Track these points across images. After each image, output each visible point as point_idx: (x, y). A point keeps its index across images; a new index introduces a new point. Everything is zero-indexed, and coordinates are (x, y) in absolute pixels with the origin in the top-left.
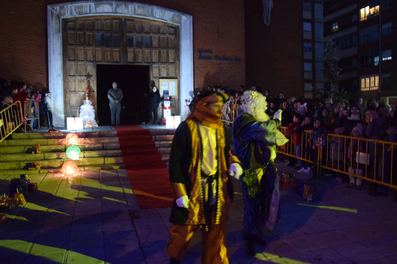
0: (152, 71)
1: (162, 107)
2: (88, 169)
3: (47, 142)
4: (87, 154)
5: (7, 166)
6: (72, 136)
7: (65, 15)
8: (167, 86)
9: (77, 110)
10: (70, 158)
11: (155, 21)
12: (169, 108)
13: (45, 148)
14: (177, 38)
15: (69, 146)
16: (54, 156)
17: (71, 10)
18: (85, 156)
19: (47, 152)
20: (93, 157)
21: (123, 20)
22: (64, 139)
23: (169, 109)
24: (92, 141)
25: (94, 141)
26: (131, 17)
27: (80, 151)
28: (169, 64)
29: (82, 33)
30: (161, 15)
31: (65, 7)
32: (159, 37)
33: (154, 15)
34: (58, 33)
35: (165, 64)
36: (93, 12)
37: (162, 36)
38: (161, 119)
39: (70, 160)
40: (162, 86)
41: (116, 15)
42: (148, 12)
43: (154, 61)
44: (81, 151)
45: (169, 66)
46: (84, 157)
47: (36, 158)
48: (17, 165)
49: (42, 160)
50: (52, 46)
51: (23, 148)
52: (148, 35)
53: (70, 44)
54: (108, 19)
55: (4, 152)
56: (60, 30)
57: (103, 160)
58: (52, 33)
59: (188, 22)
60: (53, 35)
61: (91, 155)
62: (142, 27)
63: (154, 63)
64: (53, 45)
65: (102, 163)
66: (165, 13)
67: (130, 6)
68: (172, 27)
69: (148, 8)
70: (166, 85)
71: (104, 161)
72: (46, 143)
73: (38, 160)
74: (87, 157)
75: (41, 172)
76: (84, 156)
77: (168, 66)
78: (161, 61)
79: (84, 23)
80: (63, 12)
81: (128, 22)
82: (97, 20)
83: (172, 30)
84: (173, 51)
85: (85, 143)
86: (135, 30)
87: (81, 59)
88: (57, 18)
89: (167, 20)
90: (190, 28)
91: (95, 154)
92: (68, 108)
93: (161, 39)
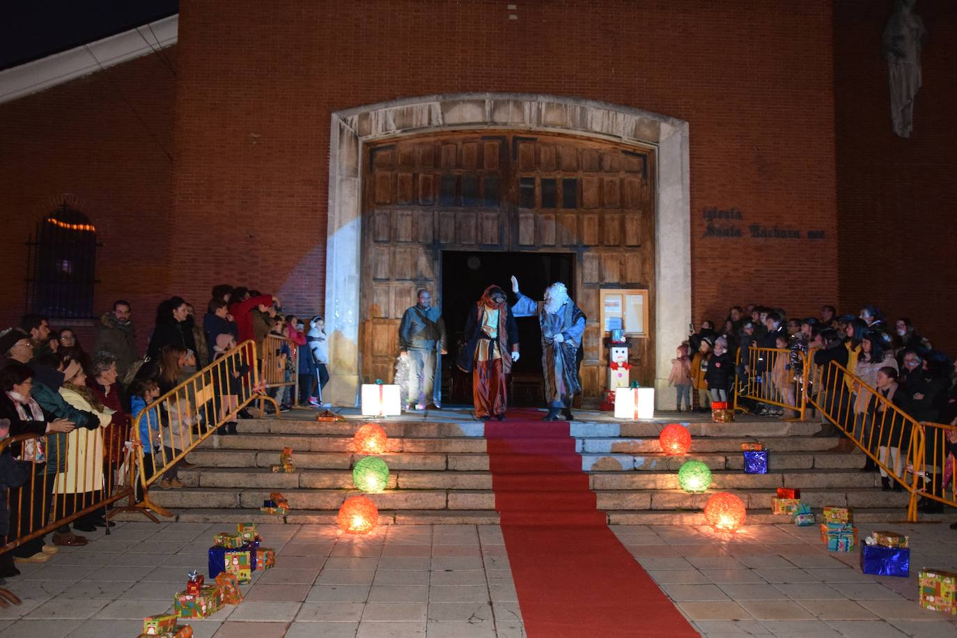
0: (582, 268)
1: (606, 362)
2: (404, 520)
3: (311, 443)
4: (404, 481)
5: (214, 499)
6: (372, 431)
7: (370, 134)
8: (620, 307)
9: (388, 365)
10: (361, 488)
11: (589, 139)
12: (625, 365)
13: (303, 459)
14: (648, 181)
15: (361, 457)
16: (324, 481)
17: (386, 122)
18: (401, 486)
19: (308, 470)
20: (419, 489)
21: (510, 139)
22: (352, 439)
23: (624, 369)
24: (421, 446)
25: (424, 447)
26: (530, 132)
27: (387, 471)
28: (626, 251)
29: (410, 175)
30: (606, 124)
31: (372, 114)
32: (601, 180)
33: (587, 124)
34: (352, 176)
35: (616, 251)
36: (437, 124)
37: (607, 178)
38: (603, 395)
39: (363, 494)
40: (606, 308)
41: (492, 127)
42: (573, 119)
43: (585, 243)
44: (391, 471)
45: (627, 255)
46: (397, 488)
47: (282, 484)
48: (235, 497)
49: (294, 489)
50: (337, 209)
51: (252, 455)
52: (572, 175)
53: (379, 204)
54: (472, 140)
55: (210, 464)
56: (357, 169)
57: (445, 498)
58: (338, 178)
59: (678, 137)
60: (342, 181)
61: (415, 484)
62: (558, 156)
63: (587, 247)
64: (340, 206)
65: (441, 507)
66: (616, 118)
67: (527, 106)
68: (633, 154)
69: (573, 107)
70: (616, 305)
71: (447, 501)
72: (307, 447)
73: (285, 489)
74: (405, 487)
75: (289, 519)
76: (398, 484)
77: (624, 256)
78: (606, 243)
79: (414, 150)
80: (366, 127)
81: (521, 146)
82: (445, 143)
83: (635, 161)
84: (638, 216)
85: (401, 452)
86: (538, 163)
87: (403, 240)
88: (353, 139)
89: (621, 136)
90: (682, 156)
91: (425, 483)
92: (369, 359)
93: (605, 183)
